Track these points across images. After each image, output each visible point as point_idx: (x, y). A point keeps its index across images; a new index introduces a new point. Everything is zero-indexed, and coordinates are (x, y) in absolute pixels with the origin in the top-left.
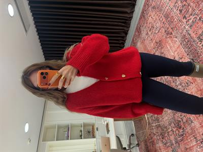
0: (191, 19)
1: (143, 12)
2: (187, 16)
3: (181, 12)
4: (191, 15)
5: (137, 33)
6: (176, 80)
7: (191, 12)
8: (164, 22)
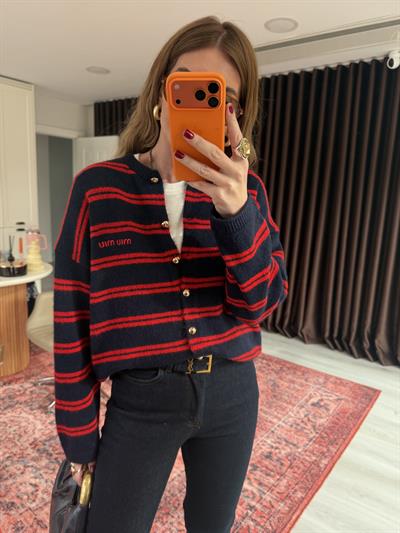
2: (258, 473)
4: (260, 484)
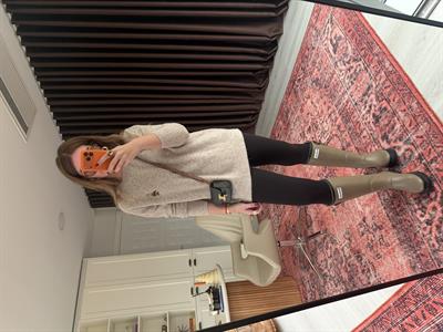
0: (399, 148)
1: (292, 81)
2: (390, 136)
3: (377, 121)
4: (400, 139)
5: (281, 123)
6: (369, 270)
7: (398, 133)
8: (339, 127)
